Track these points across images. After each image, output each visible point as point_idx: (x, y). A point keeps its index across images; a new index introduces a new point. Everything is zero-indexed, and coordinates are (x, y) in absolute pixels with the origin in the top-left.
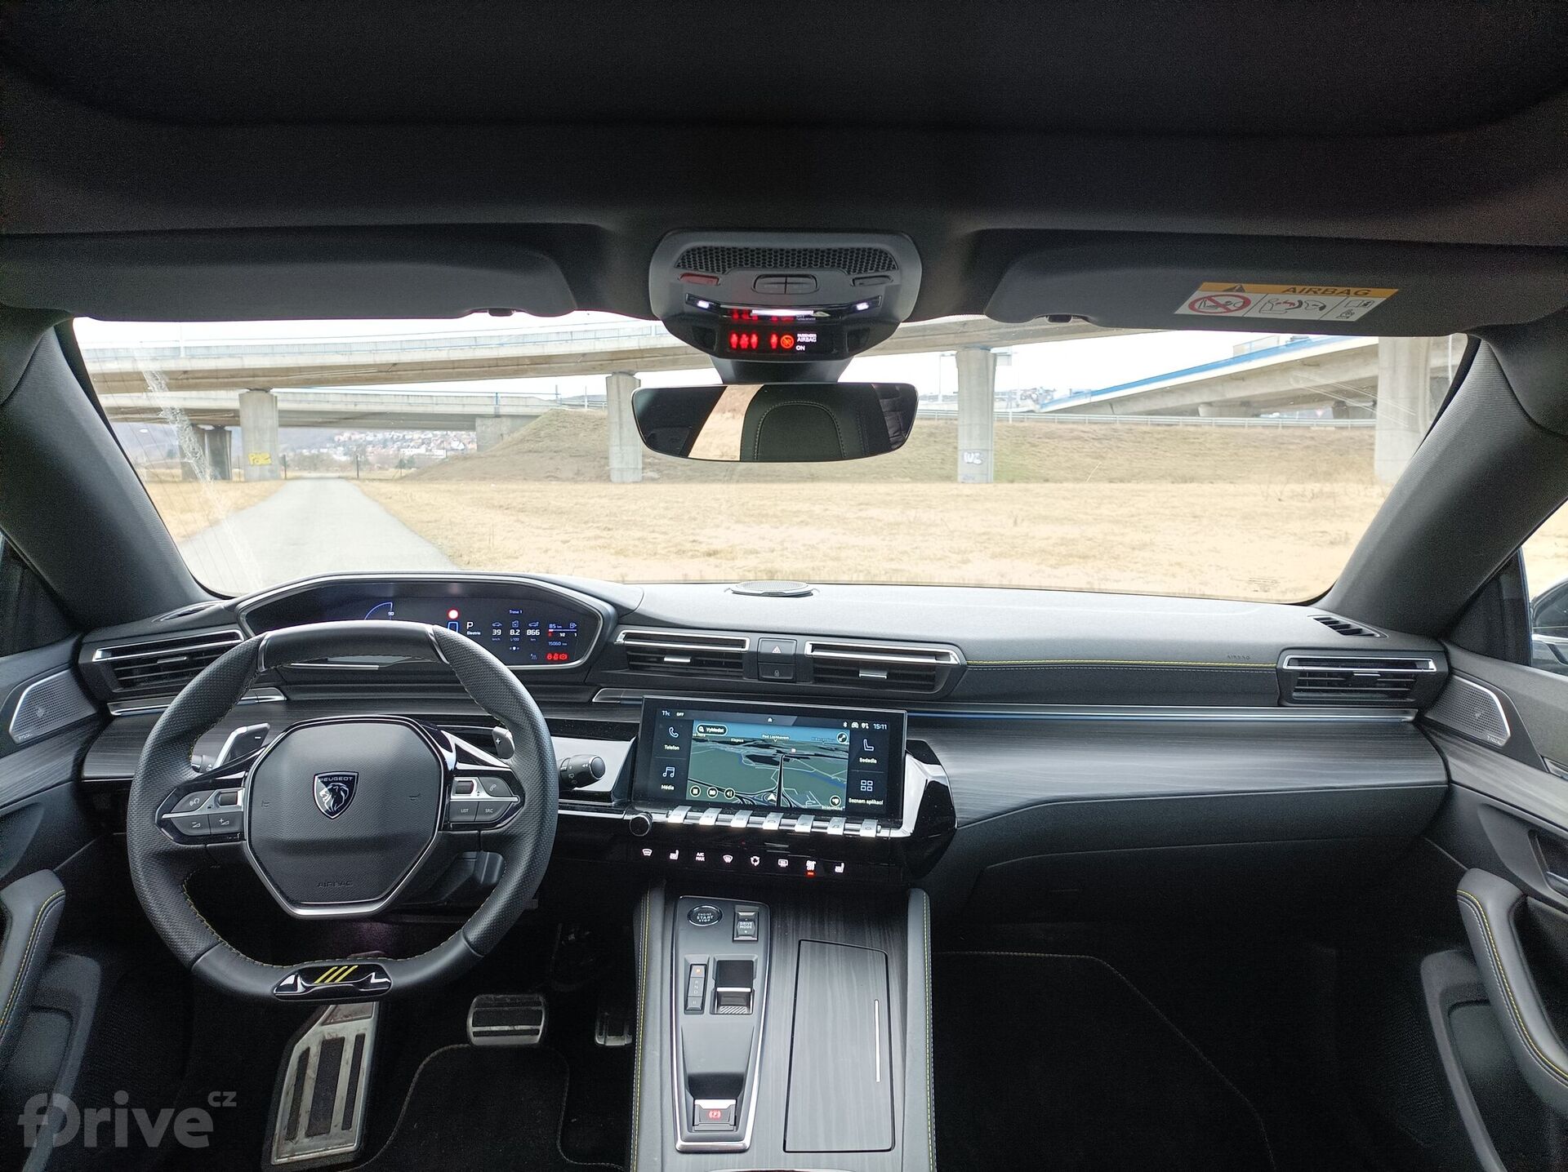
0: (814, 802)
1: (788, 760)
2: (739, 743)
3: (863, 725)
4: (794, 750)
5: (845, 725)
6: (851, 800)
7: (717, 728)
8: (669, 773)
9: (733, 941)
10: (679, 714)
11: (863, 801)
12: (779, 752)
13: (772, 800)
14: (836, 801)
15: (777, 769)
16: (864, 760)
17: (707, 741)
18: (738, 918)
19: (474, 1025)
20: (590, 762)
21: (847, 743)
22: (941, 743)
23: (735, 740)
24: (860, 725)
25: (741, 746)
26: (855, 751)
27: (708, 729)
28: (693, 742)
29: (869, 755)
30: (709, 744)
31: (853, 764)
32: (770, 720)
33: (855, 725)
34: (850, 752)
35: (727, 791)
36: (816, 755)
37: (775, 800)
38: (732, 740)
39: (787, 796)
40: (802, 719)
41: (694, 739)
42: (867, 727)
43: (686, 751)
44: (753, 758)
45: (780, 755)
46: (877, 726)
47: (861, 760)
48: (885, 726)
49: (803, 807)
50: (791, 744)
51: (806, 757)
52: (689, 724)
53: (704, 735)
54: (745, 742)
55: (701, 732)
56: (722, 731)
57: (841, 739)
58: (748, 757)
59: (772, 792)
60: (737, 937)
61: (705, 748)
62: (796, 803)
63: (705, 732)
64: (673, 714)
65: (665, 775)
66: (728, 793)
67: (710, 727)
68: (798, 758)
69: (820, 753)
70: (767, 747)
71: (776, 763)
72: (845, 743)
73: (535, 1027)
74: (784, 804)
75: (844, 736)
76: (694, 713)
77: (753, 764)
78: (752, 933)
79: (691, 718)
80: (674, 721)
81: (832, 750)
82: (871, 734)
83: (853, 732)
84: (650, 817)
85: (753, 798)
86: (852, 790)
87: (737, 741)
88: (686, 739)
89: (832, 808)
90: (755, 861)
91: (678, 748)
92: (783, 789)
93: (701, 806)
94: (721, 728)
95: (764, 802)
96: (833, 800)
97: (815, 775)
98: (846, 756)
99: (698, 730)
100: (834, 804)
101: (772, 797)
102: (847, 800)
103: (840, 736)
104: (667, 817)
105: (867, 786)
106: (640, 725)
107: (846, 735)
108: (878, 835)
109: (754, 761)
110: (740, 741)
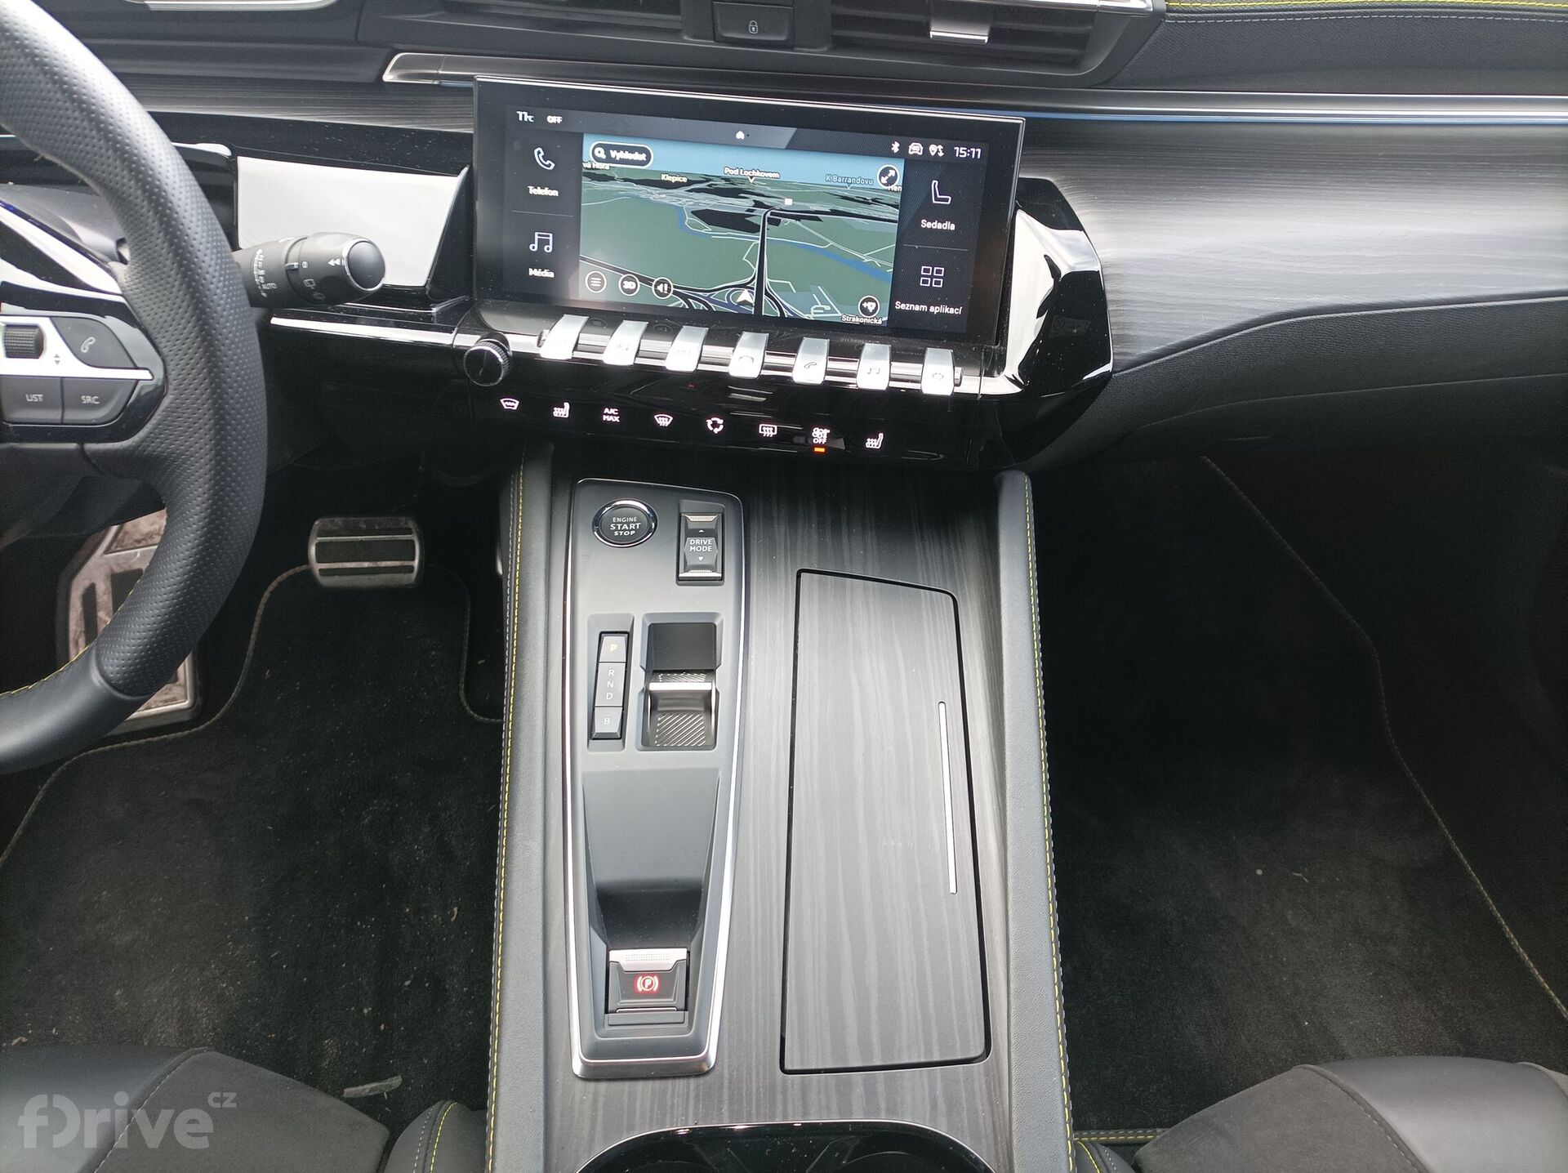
0: (827, 308)
1: (777, 223)
2: (678, 185)
3: (933, 149)
4: (788, 202)
5: (896, 147)
6: (901, 306)
7: (632, 150)
8: (543, 243)
9: (679, 579)
10: (552, 119)
11: (924, 308)
12: (758, 204)
13: (745, 303)
14: (871, 306)
15: (756, 239)
16: (929, 225)
17: (612, 179)
18: (686, 527)
19: (319, 561)
20: (345, 254)
21: (897, 186)
22: (1088, 186)
23: (669, 178)
24: (926, 150)
25: (682, 191)
26: (913, 205)
27: (613, 154)
28: (585, 181)
29: (939, 214)
30: (617, 186)
31: (907, 232)
32: (740, 135)
33: (915, 148)
34: (901, 207)
35: (658, 283)
36: (834, 212)
37: (752, 301)
38: (663, 177)
39: (776, 295)
40: (808, 133)
41: (586, 175)
42: (941, 154)
43: (572, 199)
44: (709, 217)
45: (760, 212)
46: (961, 152)
47: (926, 224)
48: (976, 152)
49: (806, 316)
50: (787, 188)
51: (812, 217)
52: (575, 142)
53: (607, 166)
54: (690, 183)
55: (599, 160)
56: (643, 157)
57: (884, 180)
58: (696, 213)
59: (744, 286)
60: (686, 571)
61: (609, 194)
62: (792, 309)
63: (609, 160)
64: (540, 119)
65: (534, 247)
66: (660, 288)
67: (618, 148)
68: (798, 218)
69: (841, 208)
70: (735, 193)
71: (753, 228)
72: (894, 187)
73: (406, 563)
74: (769, 310)
75: (892, 173)
76: (581, 118)
77: (708, 229)
78: (710, 561)
79: (578, 130)
80: (541, 134)
81: (865, 202)
82: (948, 168)
83: (911, 163)
84: (503, 344)
85: (708, 298)
86: (903, 285)
87: (673, 179)
88: (571, 174)
89: (863, 321)
90: (715, 425)
91: (555, 193)
92: (767, 281)
93: (605, 318)
94: (641, 150)
95: (730, 305)
96: (865, 305)
97: (830, 253)
98: (894, 214)
99: (592, 151)
100: (865, 311)
101: (746, 296)
102: (892, 305)
103: (884, 172)
104: (539, 344)
105: (932, 276)
106: (475, 140)
107: (898, 168)
108: (957, 390)
109: (709, 223)
110: (678, 179)
